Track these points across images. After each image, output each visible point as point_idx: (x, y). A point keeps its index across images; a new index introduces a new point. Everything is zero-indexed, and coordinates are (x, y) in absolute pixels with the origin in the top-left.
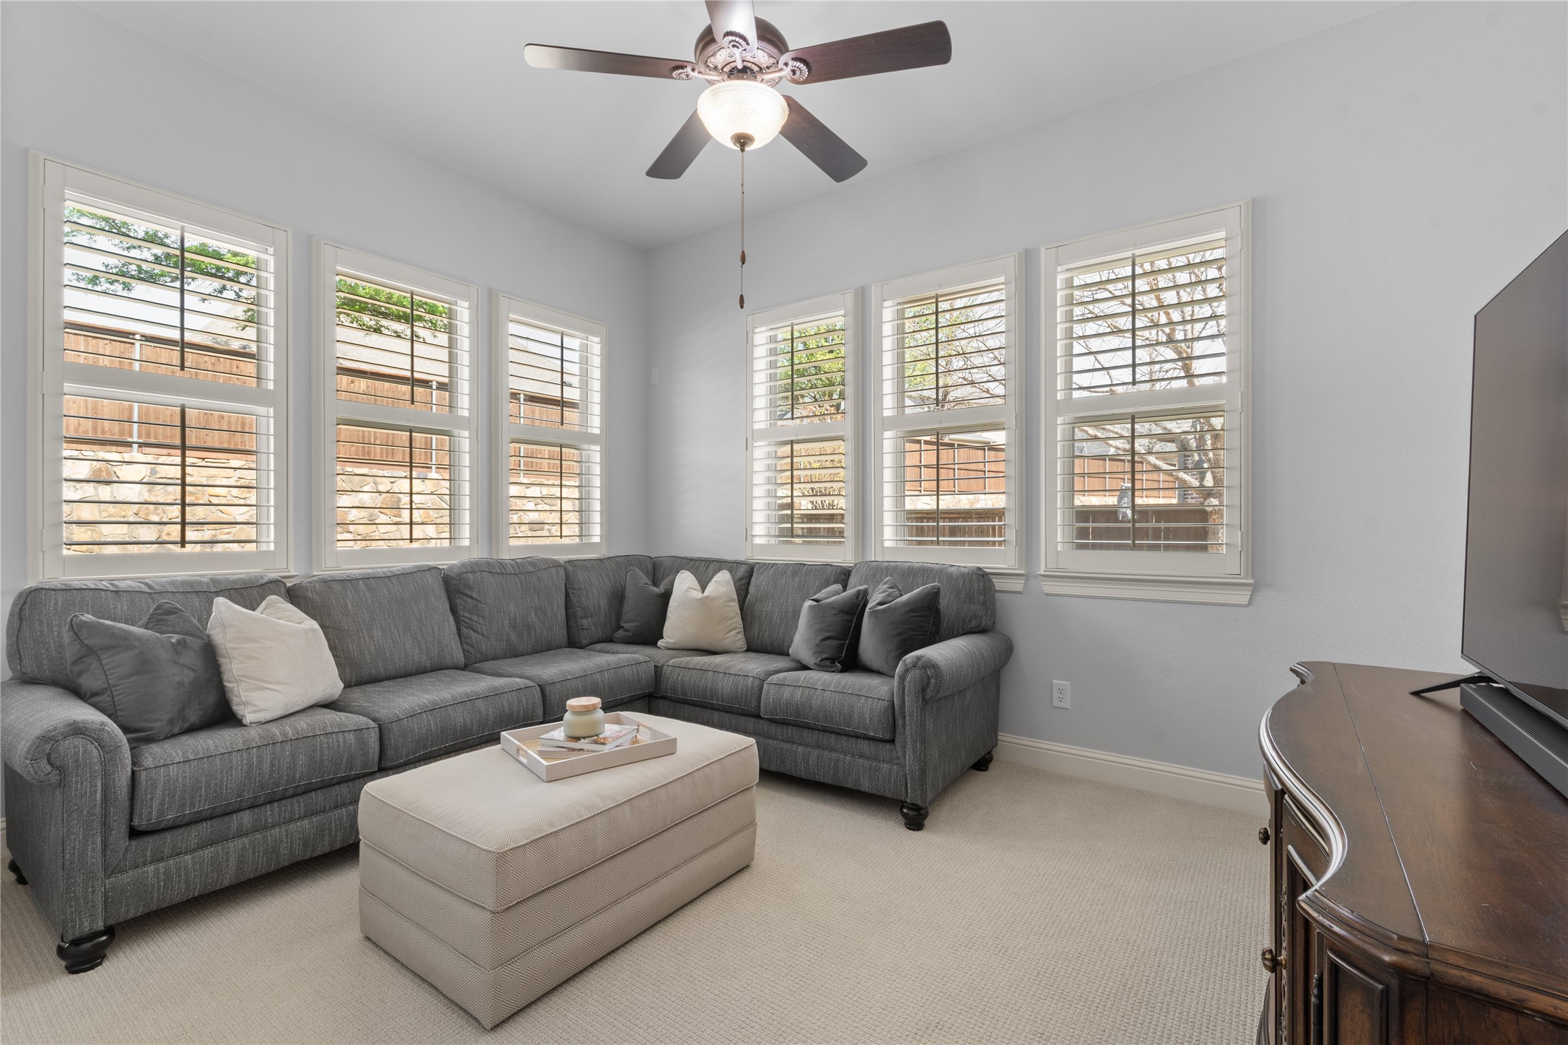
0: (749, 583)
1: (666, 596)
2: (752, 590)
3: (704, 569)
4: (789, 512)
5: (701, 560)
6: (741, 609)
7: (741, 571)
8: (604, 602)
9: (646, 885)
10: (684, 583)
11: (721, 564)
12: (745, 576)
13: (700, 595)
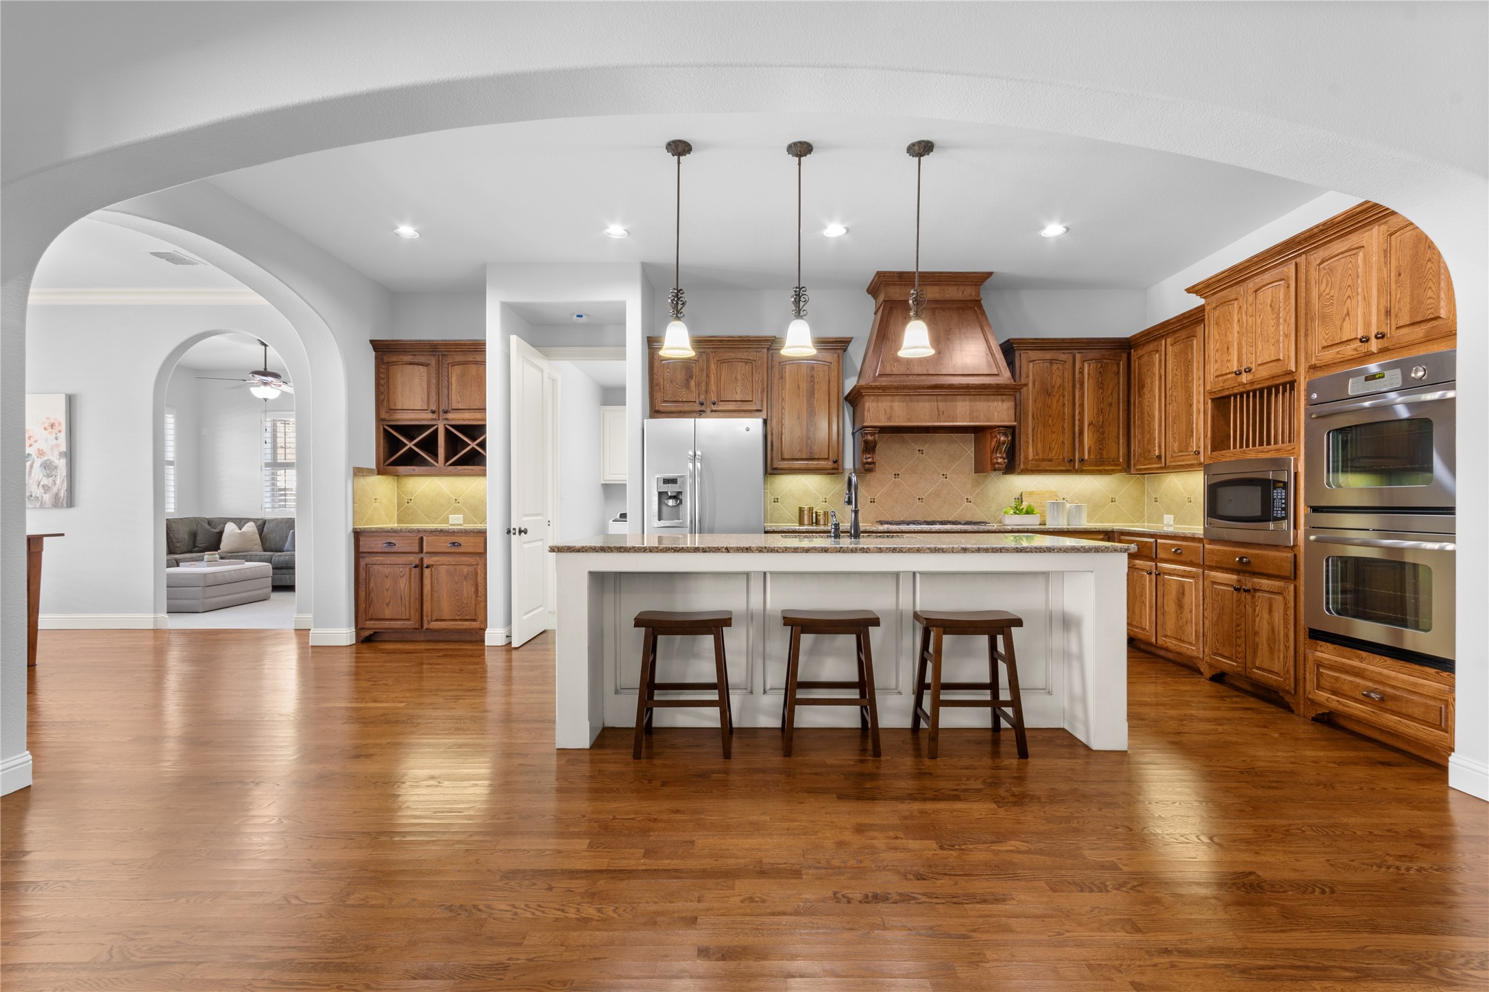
0: (263, 527)
1: (221, 533)
2: (265, 529)
3: (240, 522)
4: (284, 503)
5: (237, 519)
6: (260, 538)
7: (260, 522)
8: (186, 536)
9: (231, 594)
10: (230, 528)
11: (248, 520)
12: (262, 525)
13: (239, 531)
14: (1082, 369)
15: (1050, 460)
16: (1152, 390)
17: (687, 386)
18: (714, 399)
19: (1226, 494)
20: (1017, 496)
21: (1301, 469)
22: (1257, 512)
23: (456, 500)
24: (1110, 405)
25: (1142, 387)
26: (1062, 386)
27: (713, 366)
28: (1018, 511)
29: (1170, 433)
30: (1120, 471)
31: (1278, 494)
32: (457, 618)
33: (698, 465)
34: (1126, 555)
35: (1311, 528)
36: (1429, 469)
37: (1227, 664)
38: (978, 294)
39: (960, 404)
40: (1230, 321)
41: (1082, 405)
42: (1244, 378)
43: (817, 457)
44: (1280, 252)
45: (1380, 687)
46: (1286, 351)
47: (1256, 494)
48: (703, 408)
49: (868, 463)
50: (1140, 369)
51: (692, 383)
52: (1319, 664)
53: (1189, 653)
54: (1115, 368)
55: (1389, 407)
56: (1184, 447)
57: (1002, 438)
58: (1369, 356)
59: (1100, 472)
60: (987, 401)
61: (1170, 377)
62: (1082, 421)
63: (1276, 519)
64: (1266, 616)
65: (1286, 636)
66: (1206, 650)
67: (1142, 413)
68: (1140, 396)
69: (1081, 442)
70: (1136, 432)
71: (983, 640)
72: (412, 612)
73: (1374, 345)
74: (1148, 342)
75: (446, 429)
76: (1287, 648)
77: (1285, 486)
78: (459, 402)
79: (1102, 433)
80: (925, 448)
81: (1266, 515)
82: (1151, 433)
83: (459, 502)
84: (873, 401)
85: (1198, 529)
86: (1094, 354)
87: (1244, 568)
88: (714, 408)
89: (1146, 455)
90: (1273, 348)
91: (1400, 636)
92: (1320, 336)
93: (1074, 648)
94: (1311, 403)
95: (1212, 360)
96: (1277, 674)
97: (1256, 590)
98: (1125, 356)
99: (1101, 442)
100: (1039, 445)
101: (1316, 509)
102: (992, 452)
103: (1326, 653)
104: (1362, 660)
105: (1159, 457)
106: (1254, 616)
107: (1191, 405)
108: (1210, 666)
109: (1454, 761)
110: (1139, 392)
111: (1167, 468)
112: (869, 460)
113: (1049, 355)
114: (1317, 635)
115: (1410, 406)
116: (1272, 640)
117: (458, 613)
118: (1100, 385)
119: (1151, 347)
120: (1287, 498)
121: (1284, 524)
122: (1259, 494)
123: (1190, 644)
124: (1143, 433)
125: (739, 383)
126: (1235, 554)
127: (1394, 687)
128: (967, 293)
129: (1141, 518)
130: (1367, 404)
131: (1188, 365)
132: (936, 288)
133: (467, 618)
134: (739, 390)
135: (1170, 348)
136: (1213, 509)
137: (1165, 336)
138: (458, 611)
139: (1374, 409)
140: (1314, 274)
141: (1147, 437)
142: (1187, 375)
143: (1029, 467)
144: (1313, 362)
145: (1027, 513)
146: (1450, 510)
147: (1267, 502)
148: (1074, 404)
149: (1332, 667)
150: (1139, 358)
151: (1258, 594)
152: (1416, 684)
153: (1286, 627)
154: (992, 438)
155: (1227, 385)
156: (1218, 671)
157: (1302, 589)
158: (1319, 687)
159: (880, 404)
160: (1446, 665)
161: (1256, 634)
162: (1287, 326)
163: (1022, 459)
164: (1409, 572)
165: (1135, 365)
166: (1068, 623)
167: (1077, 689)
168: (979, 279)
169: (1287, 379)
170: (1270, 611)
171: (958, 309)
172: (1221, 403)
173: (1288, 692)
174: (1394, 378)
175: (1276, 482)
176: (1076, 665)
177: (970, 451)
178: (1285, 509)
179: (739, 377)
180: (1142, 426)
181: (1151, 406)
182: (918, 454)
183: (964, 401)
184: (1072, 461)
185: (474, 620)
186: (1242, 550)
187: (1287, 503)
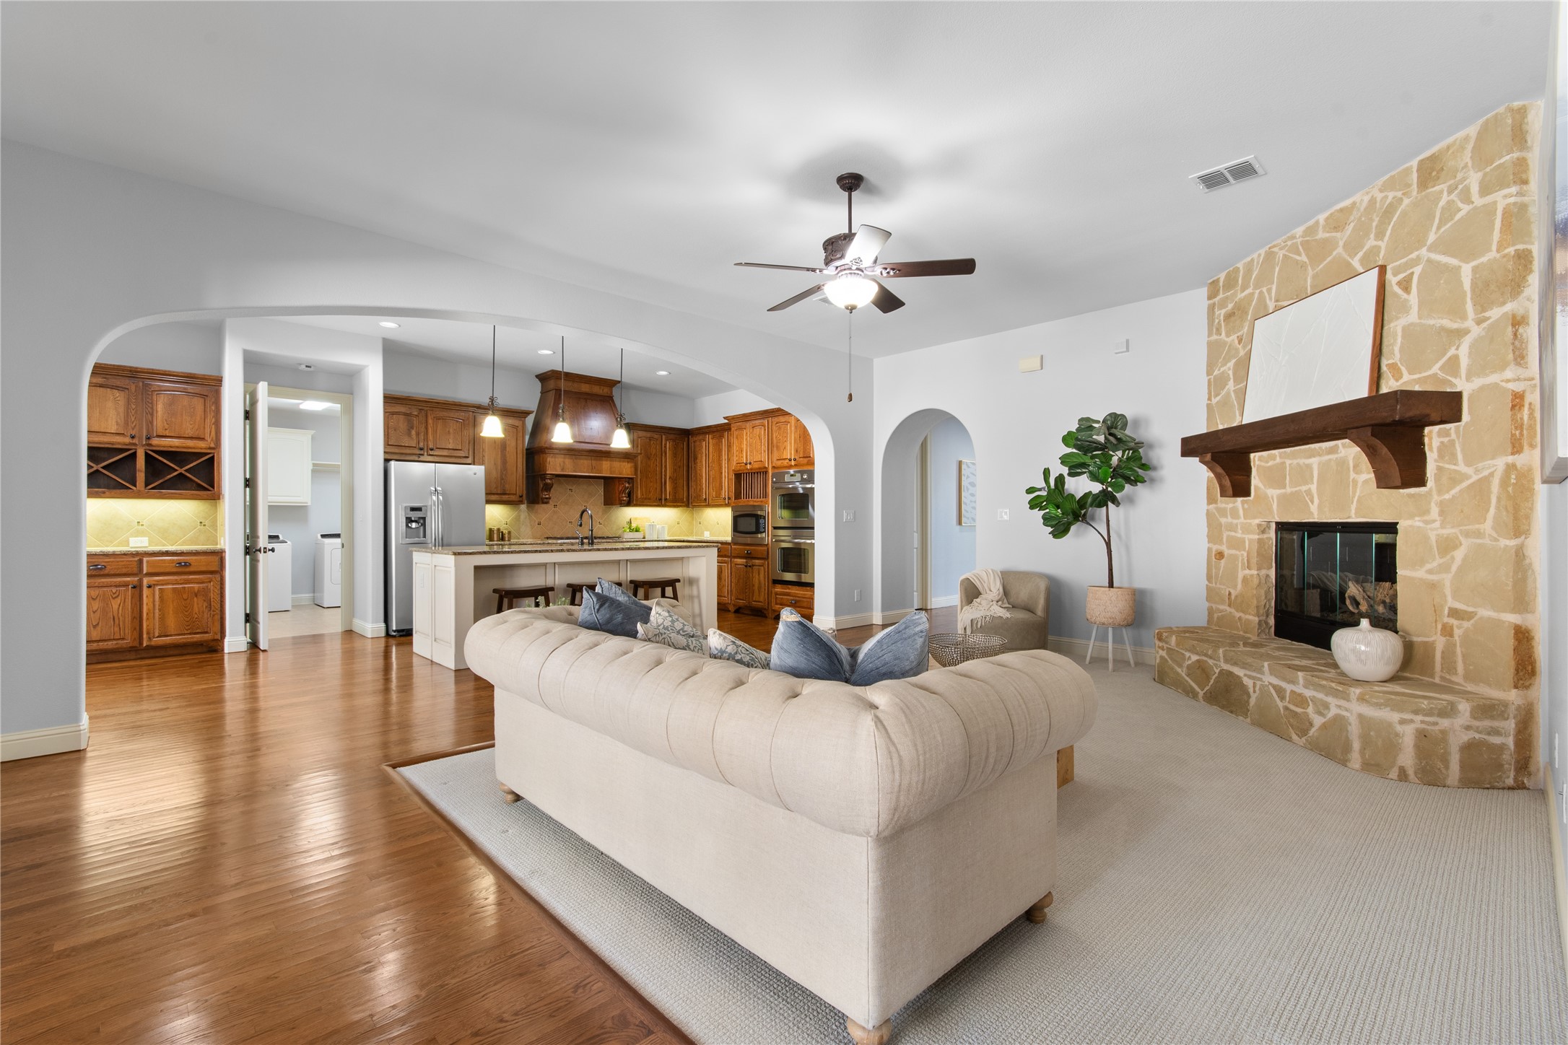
14: (666, 444)
15: (649, 499)
16: (701, 462)
17: (409, 434)
18: (431, 446)
19: (741, 520)
20: (628, 520)
21: (770, 511)
22: (754, 530)
23: (139, 522)
24: (679, 467)
25: (696, 458)
26: (655, 454)
27: (430, 421)
28: (631, 530)
29: (711, 486)
30: (684, 506)
31: (761, 521)
32: (186, 632)
33: (441, 497)
34: (716, 549)
35: (774, 536)
36: (808, 509)
37: (741, 602)
38: (612, 393)
39: (604, 462)
40: (743, 438)
41: (666, 466)
42: (748, 466)
43: (508, 492)
44: (762, 414)
45: (795, 598)
46: (764, 457)
47: (753, 521)
48: (422, 452)
49: (546, 498)
50: (694, 448)
51: (413, 432)
52: (776, 594)
53: (724, 602)
54: (682, 446)
55: (796, 488)
56: (718, 495)
57: (627, 485)
58: (790, 467)
59: (674, 506)
60: (620, 462)
61: (711, 456)
62: (665, 476)
63: (761, 533)
64: (757, 577)
65: (765, 584)
66: (733, 598)
67: (696, 473)
68: (695, 464)
69: (665, 488)
70: (692, 484)
71: (659, 590)
72: (127, 632)
73: (793, 463)
74: (699, 434)
75: (146, 454)
76: (765, 589)
77: (765, 517)
78: (166, 429)
79: (676, 484)
80: (573, 488)
81: (758, 531)
82: (701, 485)
83: (142, 525)
84: (552, 457)
85: (729, 539)
86: (672, 436)
87: (749, 556)
88: (431, 453)
89: (698, 496)
90: (759, 456)
91: (800, 577)
92: (776, 456)
93: (695, 593)
94: (773, 482)
95: (735, 455)
96: (761, 602)
97: (753, 565)
98: (686, 439)
99: (675, 488)
100: (644, 489)
101: (775, 528)
102: (619, 494)
103: (779, 589)
104: (789, 589)
105: (705, 499)
106: (753, 577)
107: (722, 473)
108: (734, 605)
109: (814, 618)
110: (694, 461)
111: (709, 506)
112: (547, 496)
113: (649, 434)
114: (776, 582)
115: (803, 488)
116: (760, 588)
117: (187, 628)
118: (675, 455)
119: (701, 437)
120: (765, 523)
121: (764, 535)
122: (754, 521)
123: (725, 597)
124: (697, 485)
125: (452, 436)
126: (745, 549)
127: (799, 597)
128: (605, 391)
129: (692, 534)
130: (790, 486)
131: (720, 451)
132: (587, 385)
133: (198, 631)
134: (451, 441)
135: (711, 440)
136: (736, 528)
137: (708, 433)
138: (187, 626)
139: (793, 488)
140: (774, 428)
141: (699, 487)
142: (719, 457)
143: (638, 503)
144: (774, 465)
145: (636, 531)
146: (813, 528)
147: (758, 524)
148: (662, 465)
149: (780, 595)
150: (694, 442)
151: (755, 567)
152: (805, 594)
153: (765, 581)
154: (619, 484)
155: (742, 468)
156: (737, 607)
157: (770, 563)
158: (776, 604)
159: (557, 459)
160: (811, 585)
161: (753, 585)
162: (764, 447)
163: (635, 498)
164: (802, 550)
165: (692, 445)
166: (692, 582)
167: (697, 611)
168: (612, 384)
169: (765, 470)
170: (759, 574)
171: (601, 401)
172: (738, 476)
173: (765, 609)
174: (798, 477)
175: (761, 516)
176: (696, 601)
177: (601, 491)
178: (765, 528)
179: (451, 431)
180: (696, 481)
181: (701, 470)
182: (569, 492)
183: (607, 461)
184: (661, 499)
185: (206, 633)
186: (748, 547)
187: (765, 525)
